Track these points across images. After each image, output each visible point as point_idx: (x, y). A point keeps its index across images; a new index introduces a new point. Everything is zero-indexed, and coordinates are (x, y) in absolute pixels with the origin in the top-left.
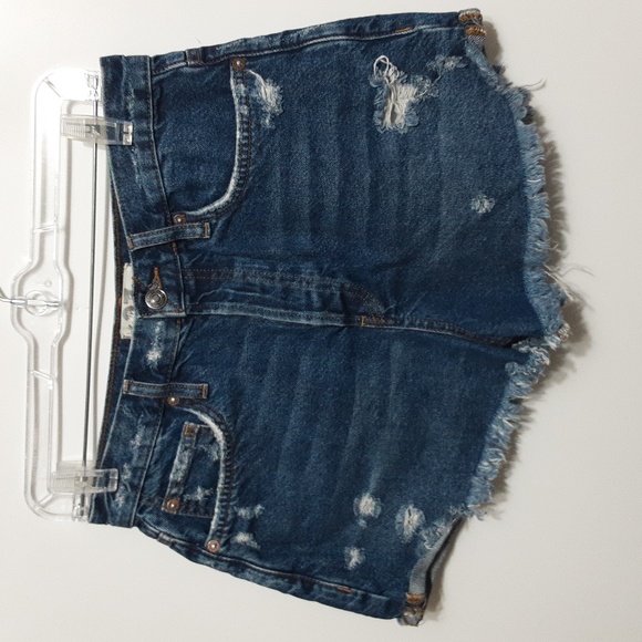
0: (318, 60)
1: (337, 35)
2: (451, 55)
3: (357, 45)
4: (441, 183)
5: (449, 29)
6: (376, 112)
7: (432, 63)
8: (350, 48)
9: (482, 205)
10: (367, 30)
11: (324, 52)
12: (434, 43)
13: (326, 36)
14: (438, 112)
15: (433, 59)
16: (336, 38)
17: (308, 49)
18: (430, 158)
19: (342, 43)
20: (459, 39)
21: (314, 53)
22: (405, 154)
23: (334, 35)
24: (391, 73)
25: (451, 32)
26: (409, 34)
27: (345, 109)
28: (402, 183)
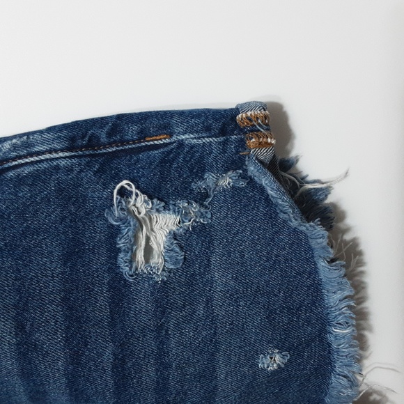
0: (25, 191)
1: (56, 151)
2: (226, 171)
3: (88, 164)
4: (217, 343)
5: (221, 139)
6: (121, 255)
7: (200, 183)
8: (77, 169)
9: (273, 361)
10: (104, 139)
11: (35, 177)
12: (202, 157)
13: (38, 154)
14: (211, 242)
15: (202, 178)
16: (54, 155)
17: (11, 174)
18: (201, 310)
19: (63, 163)
20: (237, 152)
21: (20, 180)
22: (163, 312)
23: (50, 152)
24: (140, 203)
25: (225, 143)
26: (165, 145)
27: (74, 253)
28: (161, 353)
